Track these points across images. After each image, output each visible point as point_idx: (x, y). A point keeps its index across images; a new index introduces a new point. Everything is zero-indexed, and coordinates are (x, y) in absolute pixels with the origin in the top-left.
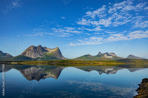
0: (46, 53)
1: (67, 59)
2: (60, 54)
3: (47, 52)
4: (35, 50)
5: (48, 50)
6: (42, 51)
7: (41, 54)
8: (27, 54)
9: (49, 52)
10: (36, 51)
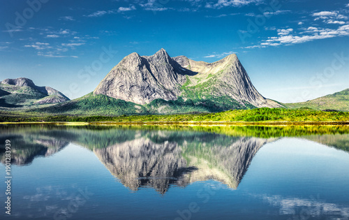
0: (188, 82)
1: (275, 105)
2: (246, 86)
3: (191, 78)
4: (145, 69)
5: (194, 70)
6: (170, 75)
7: (167, 87)
8: (118, 90)
9: (198, 76)
10: (149, 74)
